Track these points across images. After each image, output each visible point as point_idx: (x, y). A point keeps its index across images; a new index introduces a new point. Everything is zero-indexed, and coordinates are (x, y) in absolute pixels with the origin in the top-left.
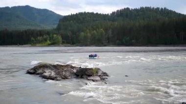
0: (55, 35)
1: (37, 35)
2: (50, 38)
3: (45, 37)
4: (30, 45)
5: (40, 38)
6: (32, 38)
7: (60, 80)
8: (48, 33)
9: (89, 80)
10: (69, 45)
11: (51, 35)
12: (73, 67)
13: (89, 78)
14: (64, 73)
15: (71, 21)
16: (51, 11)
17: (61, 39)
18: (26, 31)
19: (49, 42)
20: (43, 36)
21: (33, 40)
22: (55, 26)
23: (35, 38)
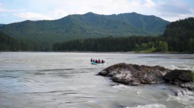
0: (161, 42)
1: (142, 42)
2: (156, 44)
3: (150, 43)
4: (134, 52)
5: (145, 45)
6: (137, 45)
7: (136, 85)
8: (154, 40)
9: (182, 87)
10: (176, 52)
11: (157, 42)
12: (163, 69)
13: (183, 85)
14: (146, 76)
15: (180, 27)
16: (158, 18)
17: (167, 45)
18: (130, 38)
19: (153, 49)
20: (148, 43)
21: (137, 47)
22: (162, 33)
23: (140, 45)
